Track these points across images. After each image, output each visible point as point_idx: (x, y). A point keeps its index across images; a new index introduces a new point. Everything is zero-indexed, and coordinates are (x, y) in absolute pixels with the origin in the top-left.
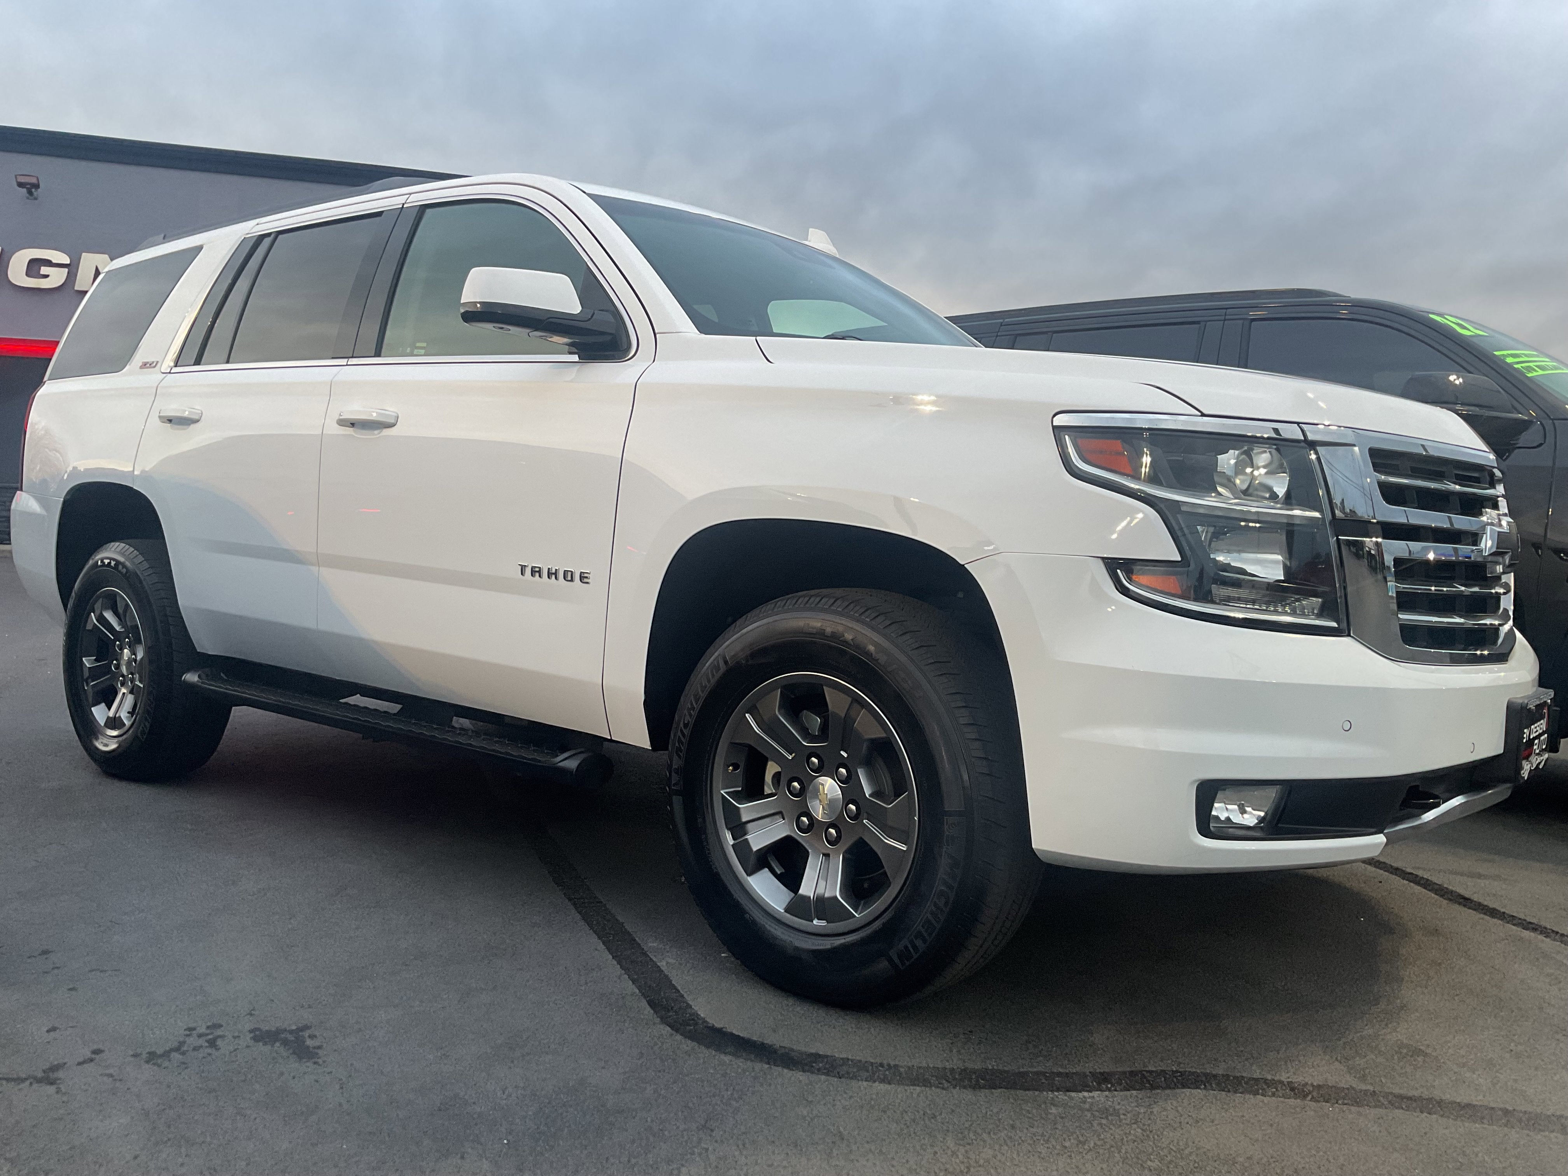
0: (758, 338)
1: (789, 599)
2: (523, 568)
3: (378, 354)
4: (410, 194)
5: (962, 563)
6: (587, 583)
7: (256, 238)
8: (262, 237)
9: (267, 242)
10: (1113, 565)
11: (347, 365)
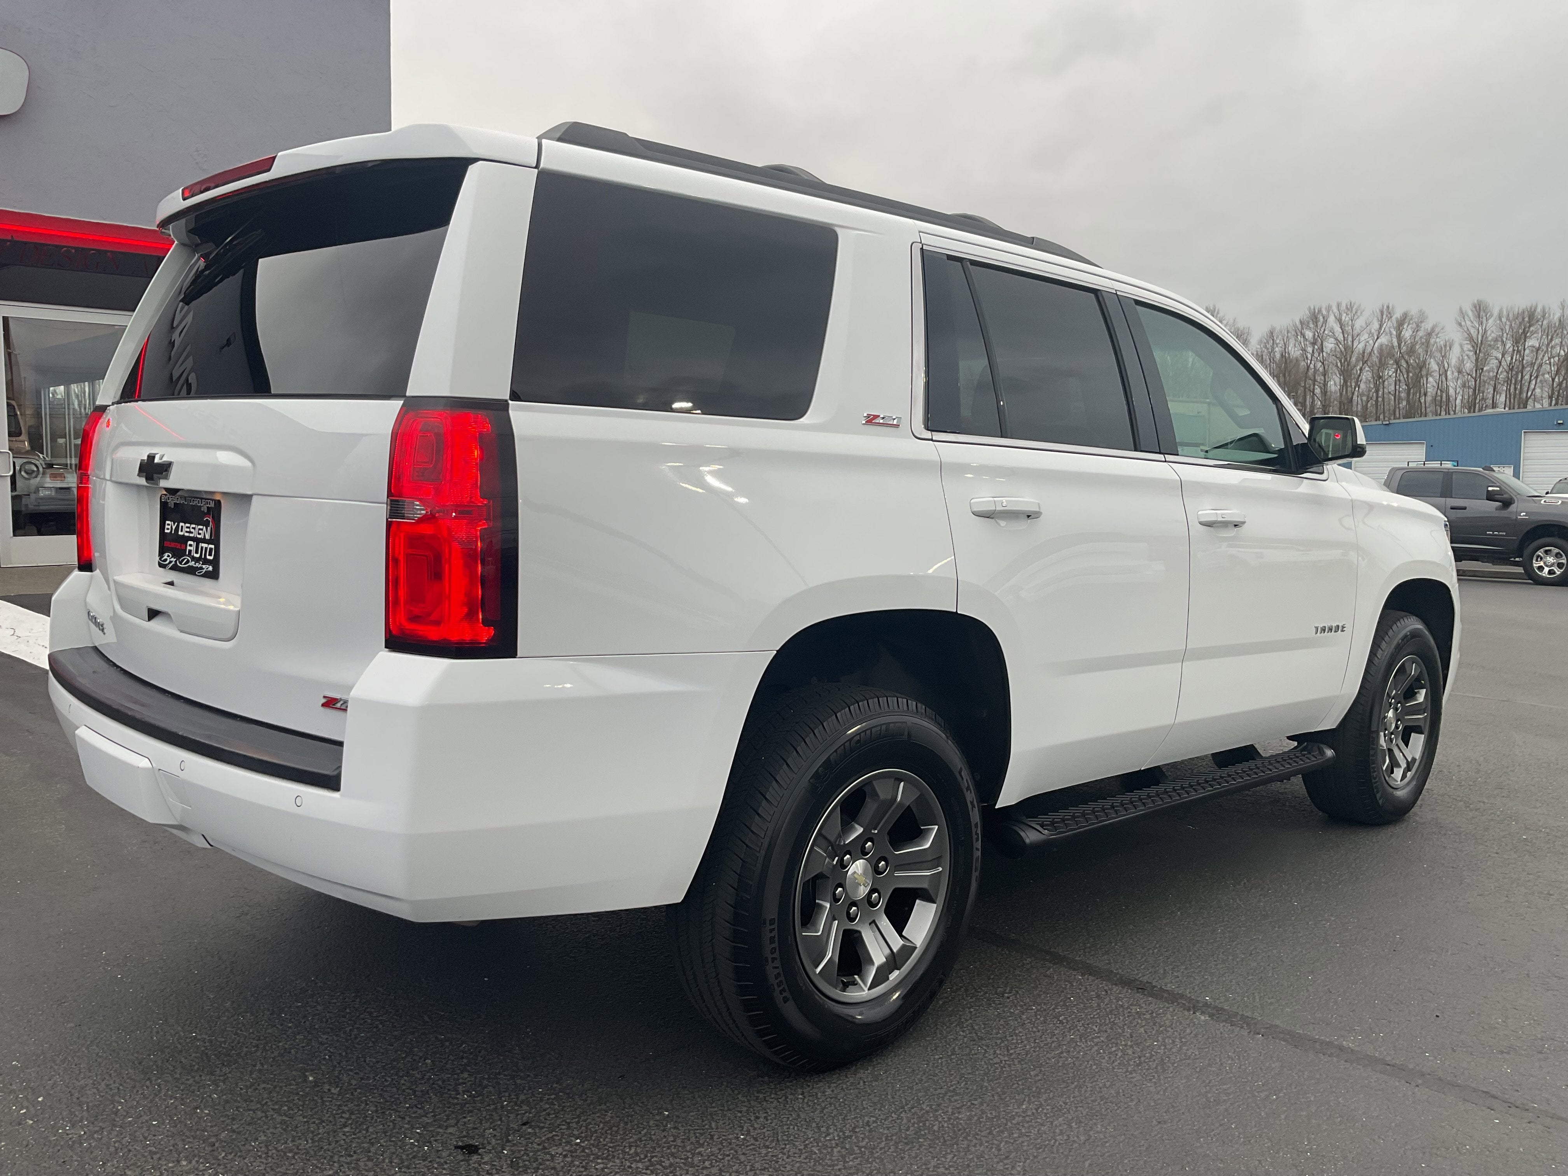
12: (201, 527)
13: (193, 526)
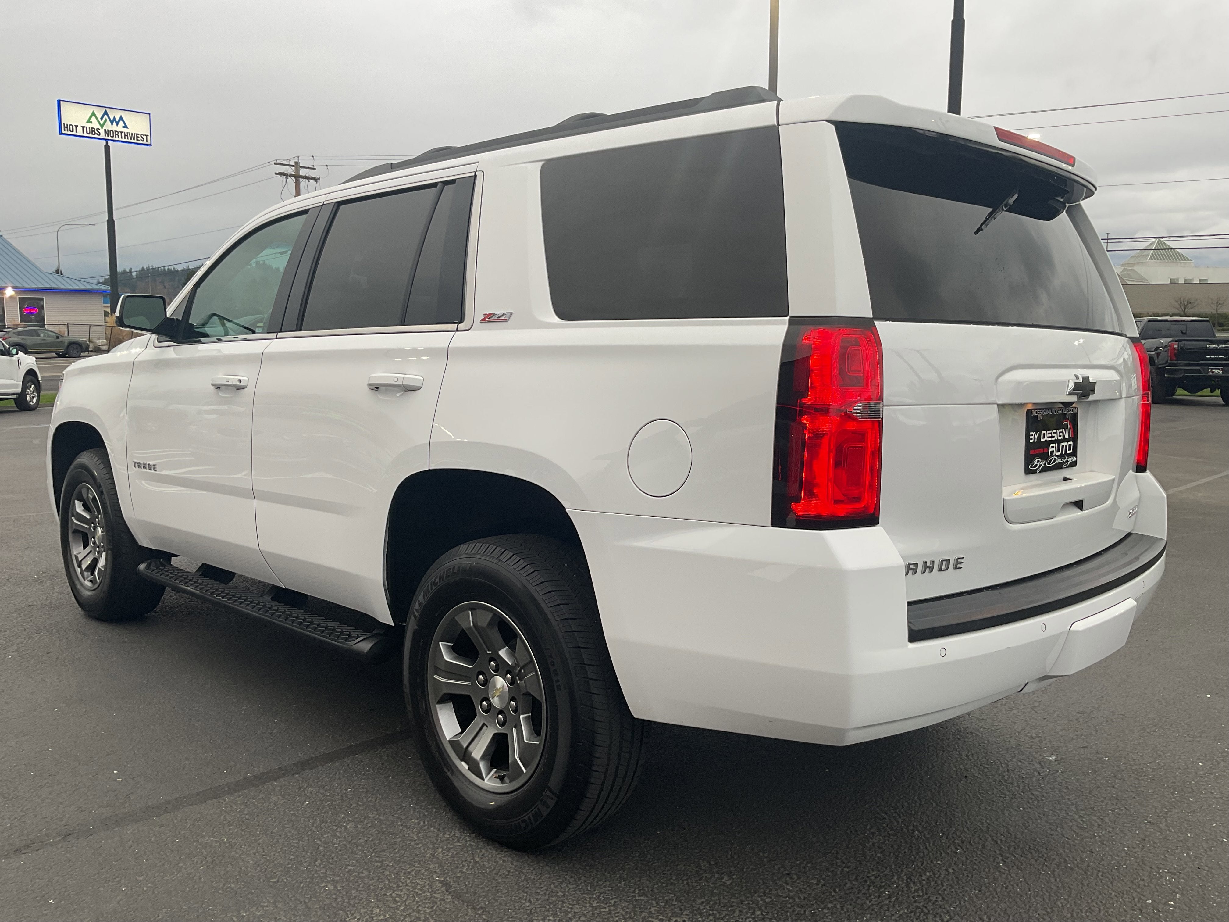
12: (1061, 430)
13: (1055, 431)
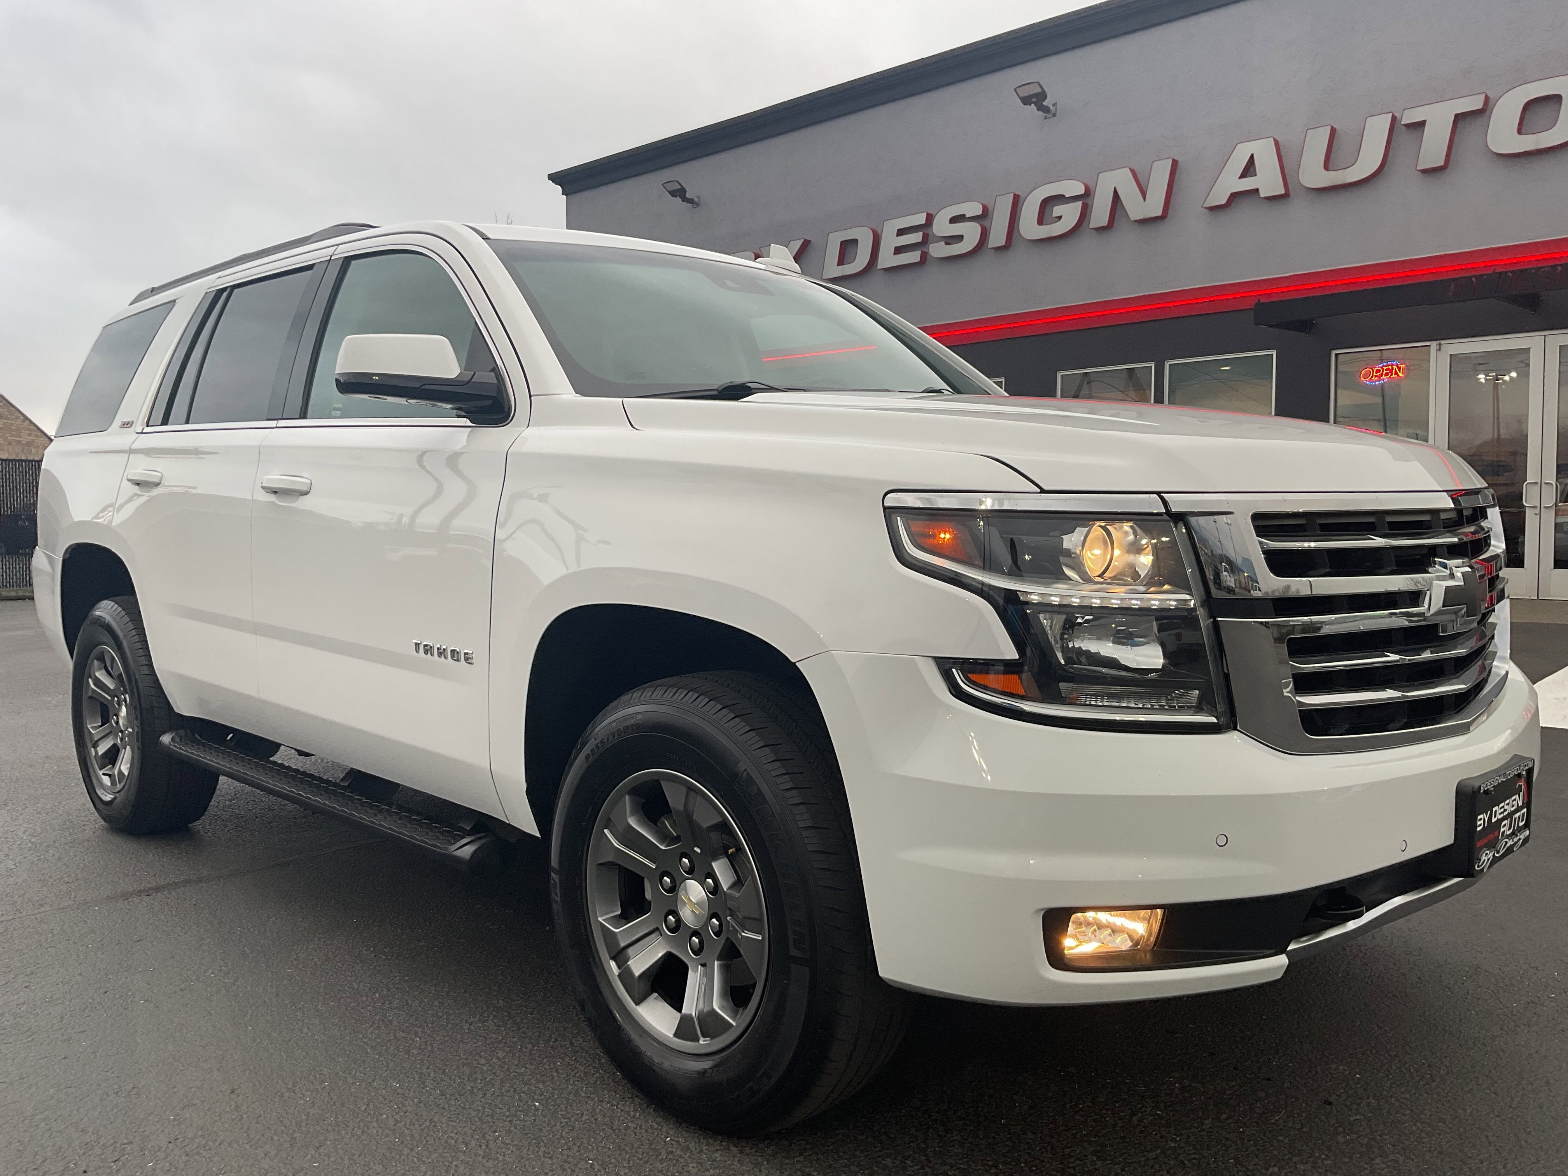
0: (625, 400)
1: (645, 688)
2: (417, 645)
3: (303, 416)
4: (338, 245)
5: (793, 661)
6: (472, 664)
7: (214, 293)
8: (221, 291)
9: (225, 294)
10: (945, 665)
11: (276, 427)
